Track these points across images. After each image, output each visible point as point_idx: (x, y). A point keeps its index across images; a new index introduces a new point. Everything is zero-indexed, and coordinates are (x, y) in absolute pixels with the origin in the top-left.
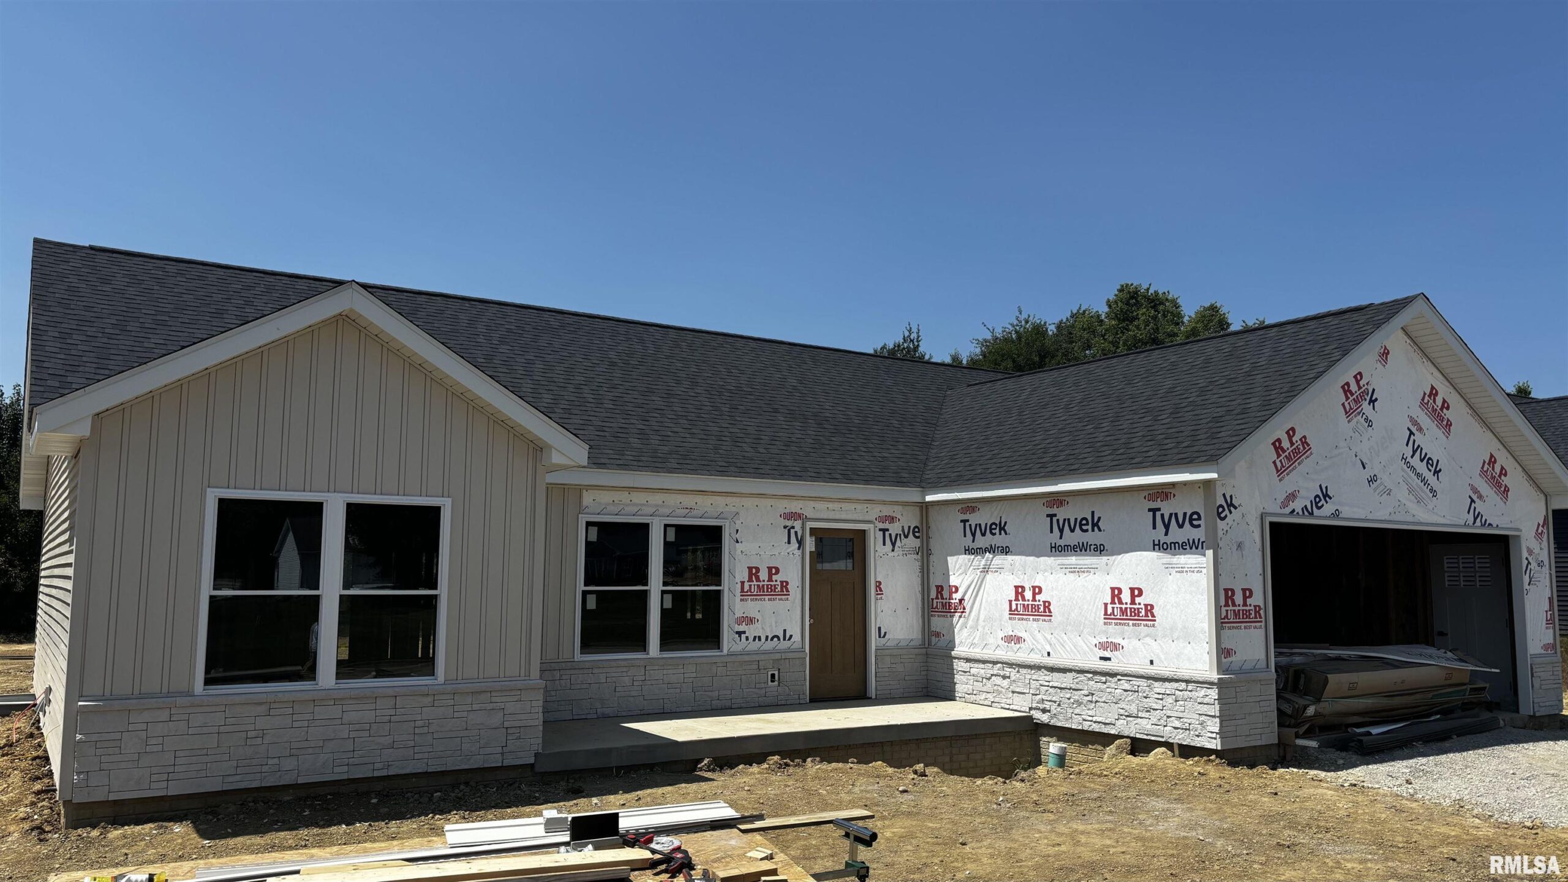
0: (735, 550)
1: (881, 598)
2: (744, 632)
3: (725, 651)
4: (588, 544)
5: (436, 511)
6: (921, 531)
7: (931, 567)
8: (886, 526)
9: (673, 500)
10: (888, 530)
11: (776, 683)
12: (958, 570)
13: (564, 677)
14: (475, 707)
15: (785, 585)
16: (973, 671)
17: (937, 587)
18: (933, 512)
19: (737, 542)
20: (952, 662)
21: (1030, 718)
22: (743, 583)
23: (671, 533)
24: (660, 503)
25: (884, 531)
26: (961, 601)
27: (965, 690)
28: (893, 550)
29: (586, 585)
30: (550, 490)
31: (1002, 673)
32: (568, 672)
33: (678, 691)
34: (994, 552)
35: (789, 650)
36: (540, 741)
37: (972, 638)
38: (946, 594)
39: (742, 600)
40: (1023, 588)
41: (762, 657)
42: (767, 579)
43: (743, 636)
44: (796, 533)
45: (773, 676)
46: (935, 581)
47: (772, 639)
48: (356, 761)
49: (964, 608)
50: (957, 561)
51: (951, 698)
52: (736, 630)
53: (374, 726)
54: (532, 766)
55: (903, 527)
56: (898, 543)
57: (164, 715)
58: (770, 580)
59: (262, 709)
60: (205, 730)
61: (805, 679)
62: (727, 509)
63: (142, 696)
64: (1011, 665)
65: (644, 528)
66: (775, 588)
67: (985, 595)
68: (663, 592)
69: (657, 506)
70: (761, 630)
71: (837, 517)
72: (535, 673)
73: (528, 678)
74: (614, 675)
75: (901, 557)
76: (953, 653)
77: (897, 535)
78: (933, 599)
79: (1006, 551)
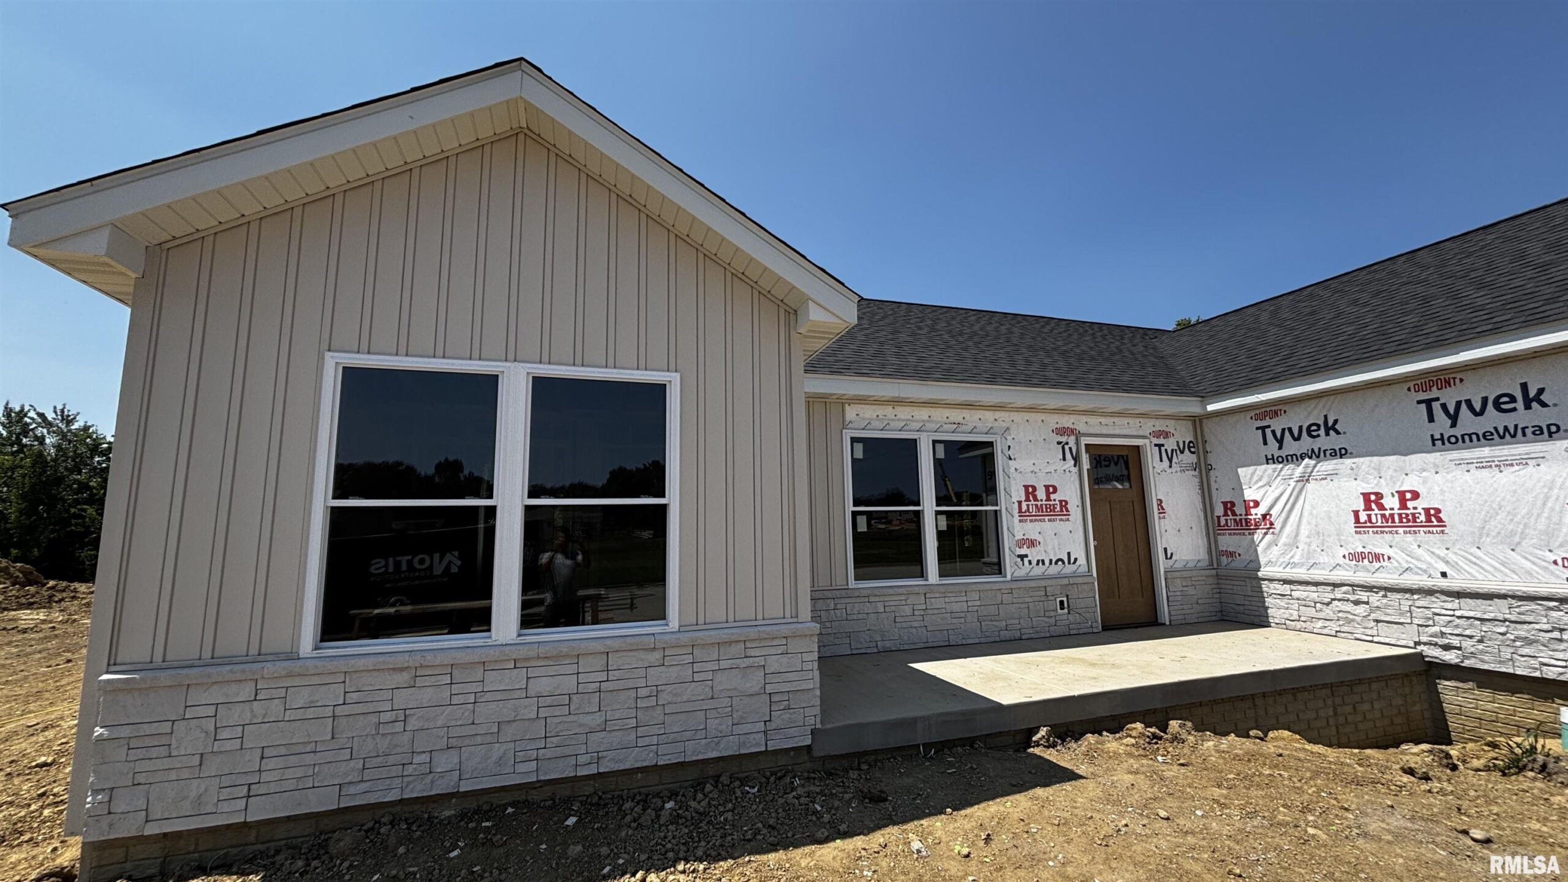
0: (1009, 468)
1: (1164, 518)
2: (1026, 556)
3: (1009, 577)
4: (854, 461)
5: (659, 391)
6: (1198, 446)
7: (1212, 483)
8: (1161, 441)
9: (940, 415)
10: (1163, 445)
11: (1066, 611)
12: (1257, 482)
13: (839, 606)
14: (724, 664)
15: (1064, 504)
16: (1295, 594)
17: (1225, 504)
18: (1209, 427)
19: (1010, 459)
20: (1261, 584)
21: (1420, 656)
22: (1020, 503)
23: (941, 449)
24: (926, 418)
25: (1160, 446)
26: (1264, 516)
27: (1286, 616)
28: (1170, 467)
29: (855, 505)
30: (811, 403)
31: (1352, 598)
32: (843, 601)
33: (962, 620)
34: (1318, 457)
35: (1074, 575)
36: (817, 711)
37: (1288, 557)
38: (1239, 510)
39: (1020, 521)
40: (1379, 496)
41: (1049, 582)
42: (1045, 498)
43: (1026, 560)
44: (1070, 449)
45: (1062, 602)
46: (1221, 496)
47: (1056, 563)
48: (549, 753)
49: (1272, 524)
50: (1253, 473)
51: (1266, 624)
52: (1017, 553)
53: (574, 697)
54: (809, 748)
55: (1178, 442)
56: (1175, 460)
57: (246, 691)
58: (1048, 499)
59: (404, 678)
60: (310, 713)
61: (1096, 605)
62: (996, 424)
63: (216, 661)
64: (1370, 588)
65: (912, 444)
66: (1055, 508)
67: (1307, 507)
68: (938, 513)
69: (923, 421)
70: (1044, 553)
71: (1112, 432)
72: (806, 612)
73: (795, 620)
74: (892, 603)
75: (1179, 474)
76: (1260, 574)
77: (1172, 450)
78: (1219, 517)
79: (1342, 453)
